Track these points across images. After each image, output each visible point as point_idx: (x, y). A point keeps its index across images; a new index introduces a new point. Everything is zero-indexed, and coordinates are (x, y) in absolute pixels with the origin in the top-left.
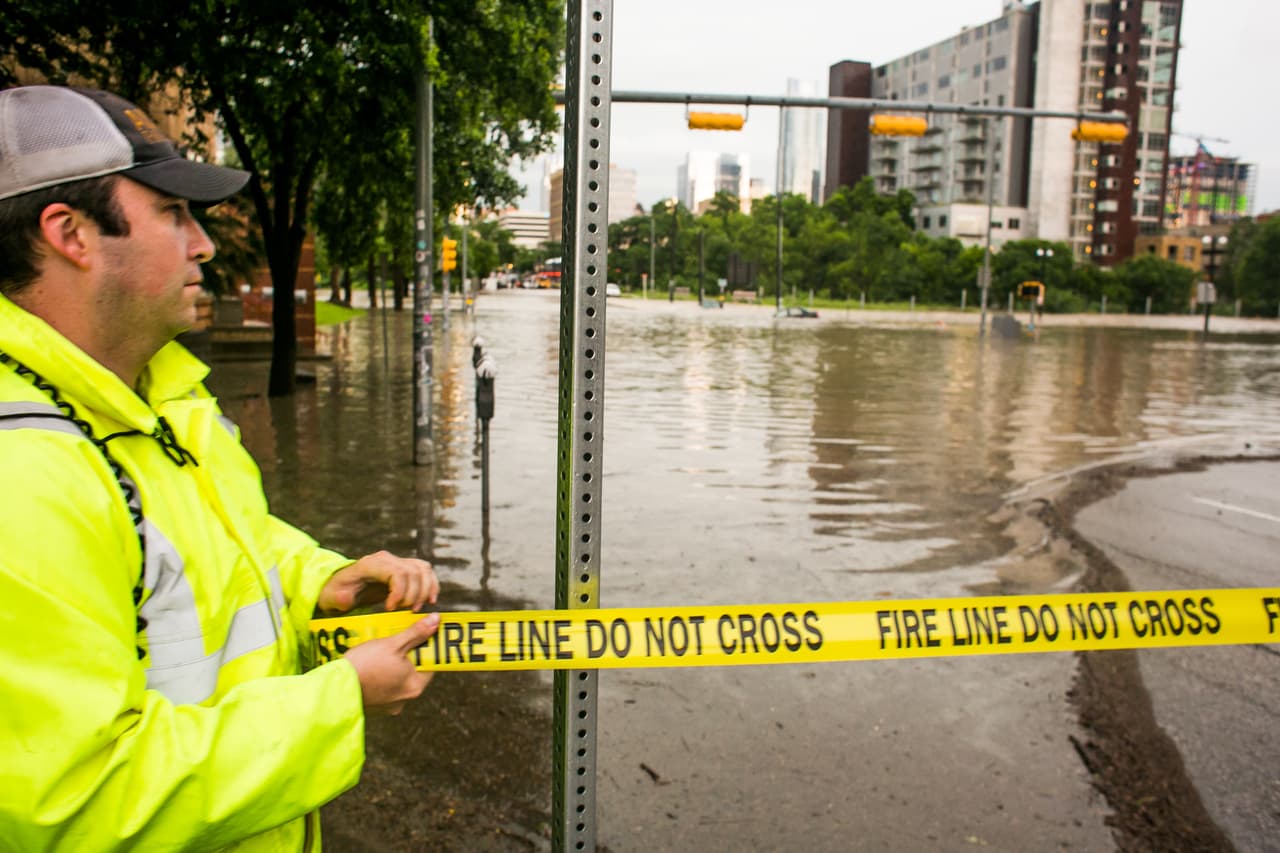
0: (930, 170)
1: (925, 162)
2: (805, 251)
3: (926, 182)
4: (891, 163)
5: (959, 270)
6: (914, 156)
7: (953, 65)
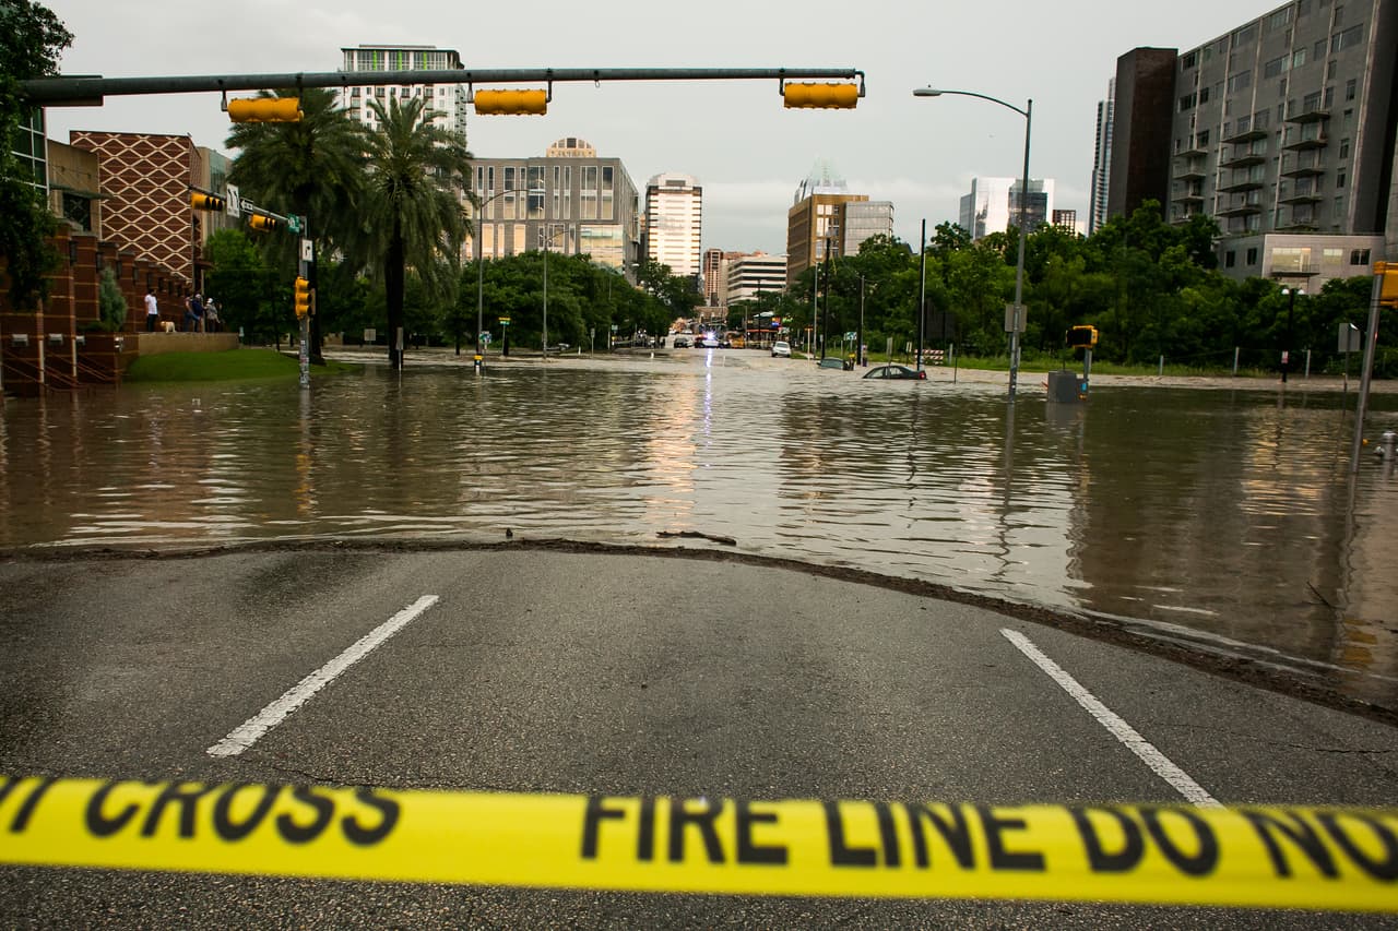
0: (1248, 188)
1: (1243, 178)
2: (1054, 299)
3: (1241, 206)
4: (1198, 182)
5: (1257, 321)
6: (1228, 171)
7: (1287, 44)
